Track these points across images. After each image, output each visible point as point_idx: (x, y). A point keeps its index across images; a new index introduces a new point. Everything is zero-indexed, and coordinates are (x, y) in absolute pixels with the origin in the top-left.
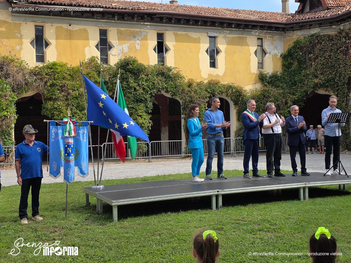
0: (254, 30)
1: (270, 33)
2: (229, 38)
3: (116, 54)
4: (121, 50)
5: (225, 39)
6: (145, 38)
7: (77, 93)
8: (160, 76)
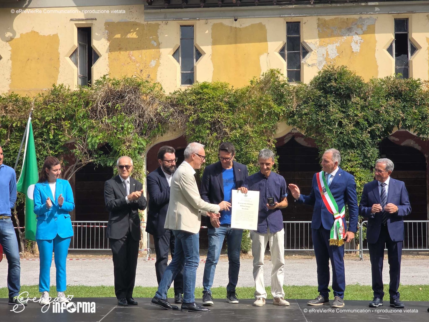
3: (315, 62)
4: (323, 55)
6: (371, 30)
7: (237, 133)
8: (393, 98)
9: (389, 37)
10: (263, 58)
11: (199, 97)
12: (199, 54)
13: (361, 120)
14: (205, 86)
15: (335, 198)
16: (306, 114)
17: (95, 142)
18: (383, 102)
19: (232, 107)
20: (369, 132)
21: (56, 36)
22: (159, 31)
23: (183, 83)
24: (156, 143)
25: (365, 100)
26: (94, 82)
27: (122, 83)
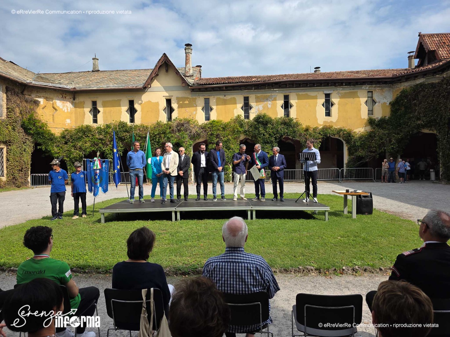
0: (364, 86)
1: (379, 86)
2: (342, 93)
3: (254, 112)
4: (257, 109)
5: (338, 95)
6: (275, 99)
7: (226, 139)
8: (283, 125)
9: (282, 102)
10: (235, 110)
11: (212, 125)
12: (212, 109)
13: (271, 133)
14: (214, 121)
15: (260, 162)
16: (251, 131)
17: (174, 142)
18: (280, 126)
19: (224, 129)
20: (274, 138)
21: (158, 102)
22: (196, 100)
23: (206, 120)
24: (196, 142)
25: (273, 126)
26: (173, 120)
27: (183, 120)
